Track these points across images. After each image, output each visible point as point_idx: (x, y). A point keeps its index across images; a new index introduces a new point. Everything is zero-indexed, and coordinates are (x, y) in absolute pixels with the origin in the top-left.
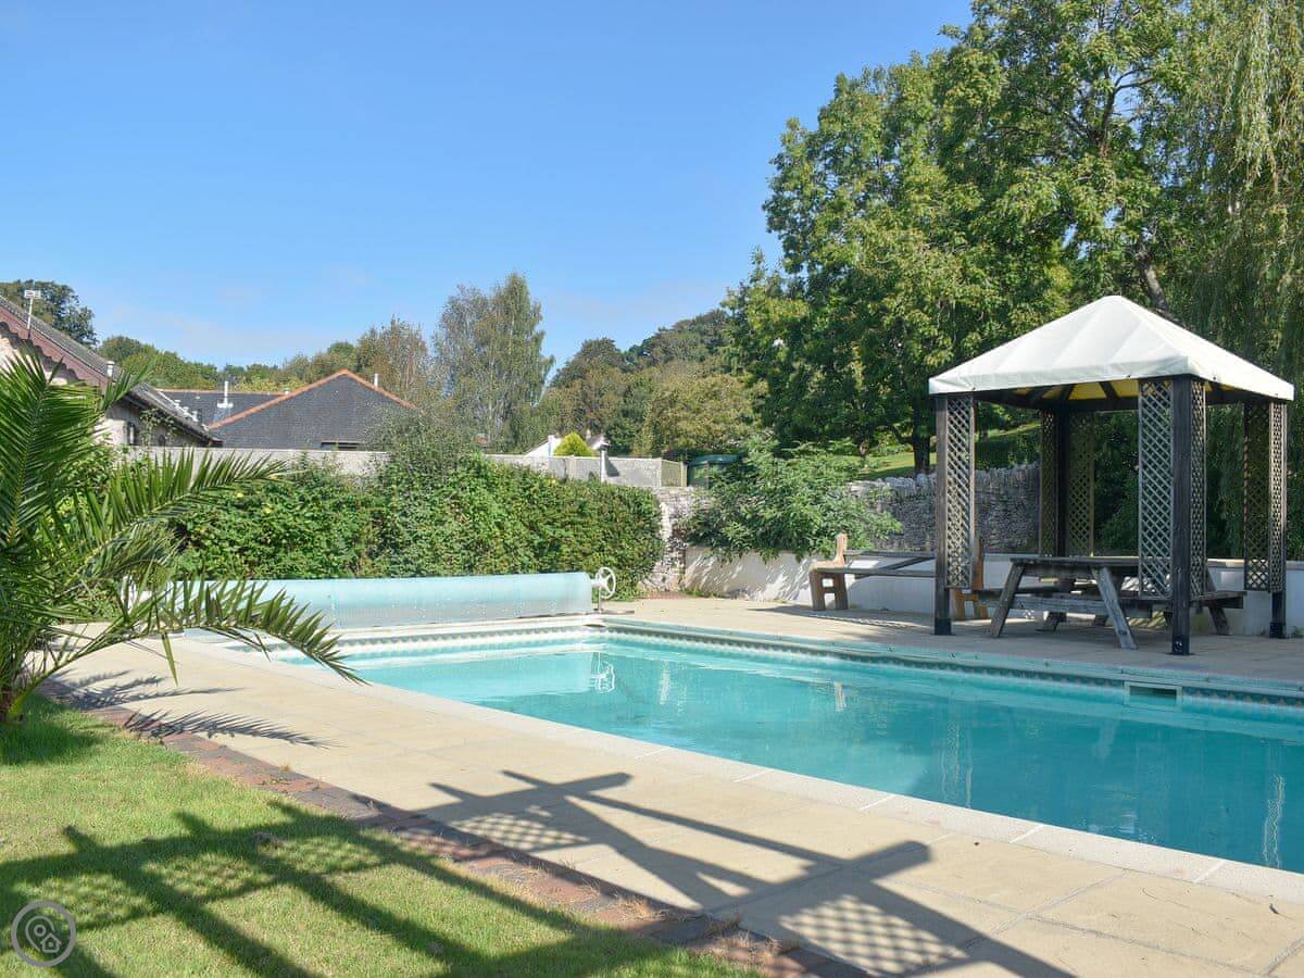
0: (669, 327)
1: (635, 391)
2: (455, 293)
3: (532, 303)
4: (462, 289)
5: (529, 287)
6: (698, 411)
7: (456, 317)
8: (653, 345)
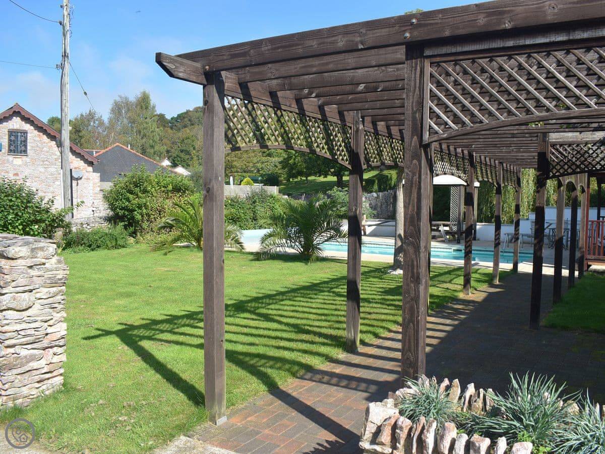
0: (191, 110)
1: (185, 141)
2: (118, 99)
3: (152, 104)
4: (120, 97)
5: (151, 98)
6: (240, 158)
7: (117, 109)
8: (184, 118)
